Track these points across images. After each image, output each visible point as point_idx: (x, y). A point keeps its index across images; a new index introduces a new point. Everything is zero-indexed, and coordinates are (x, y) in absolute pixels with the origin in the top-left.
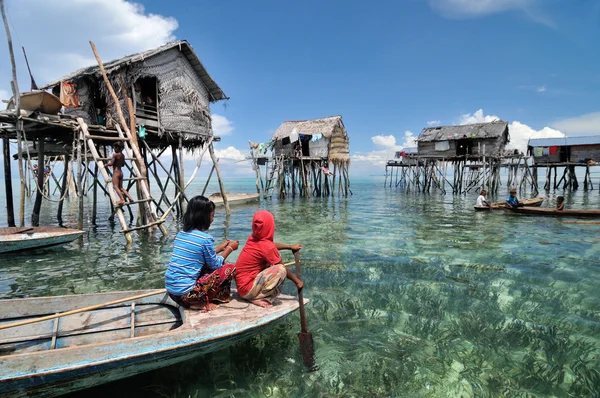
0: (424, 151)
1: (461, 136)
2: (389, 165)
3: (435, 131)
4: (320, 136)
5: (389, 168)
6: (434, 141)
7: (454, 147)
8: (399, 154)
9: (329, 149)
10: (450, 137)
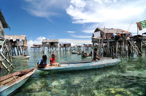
0: (44, 44)
1: (51, 42)
2: (31, 47)
3: (45, 40)
4: (21, 40)
5: (31, 48)
6: (46, 42)
7: (50, 44)
8: (34, 45)
9: (24, 44)
10: (49, 42)
